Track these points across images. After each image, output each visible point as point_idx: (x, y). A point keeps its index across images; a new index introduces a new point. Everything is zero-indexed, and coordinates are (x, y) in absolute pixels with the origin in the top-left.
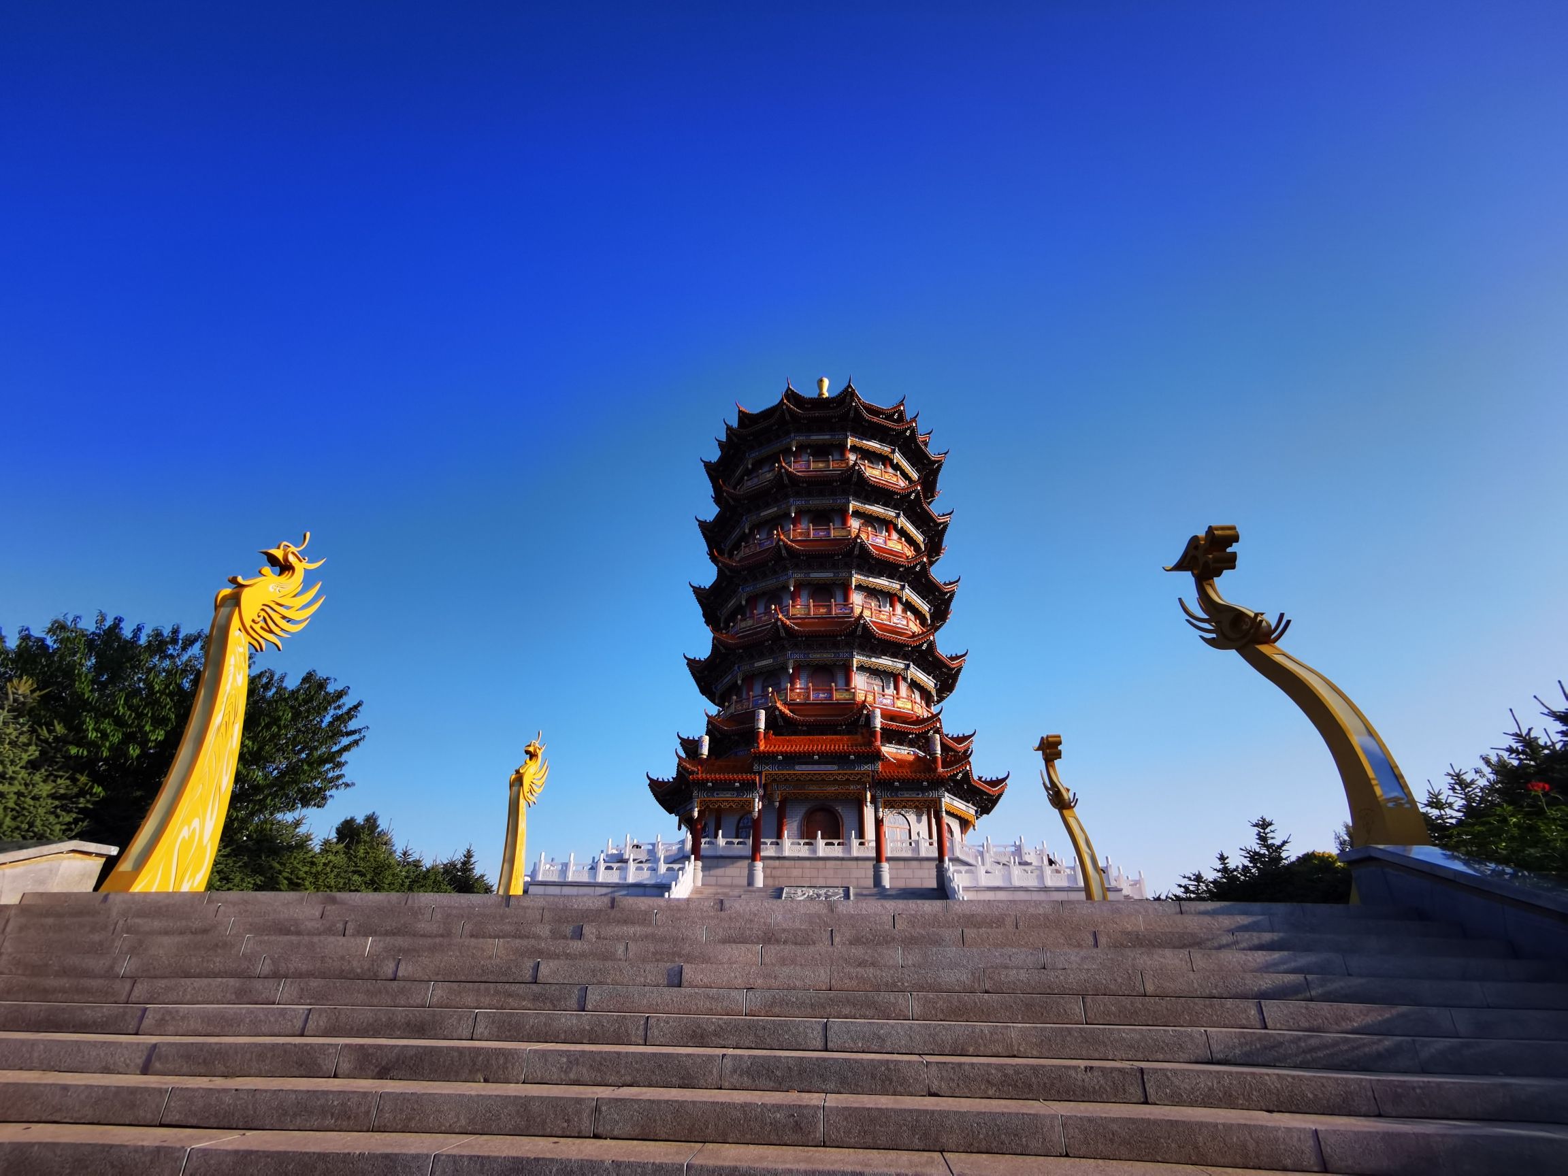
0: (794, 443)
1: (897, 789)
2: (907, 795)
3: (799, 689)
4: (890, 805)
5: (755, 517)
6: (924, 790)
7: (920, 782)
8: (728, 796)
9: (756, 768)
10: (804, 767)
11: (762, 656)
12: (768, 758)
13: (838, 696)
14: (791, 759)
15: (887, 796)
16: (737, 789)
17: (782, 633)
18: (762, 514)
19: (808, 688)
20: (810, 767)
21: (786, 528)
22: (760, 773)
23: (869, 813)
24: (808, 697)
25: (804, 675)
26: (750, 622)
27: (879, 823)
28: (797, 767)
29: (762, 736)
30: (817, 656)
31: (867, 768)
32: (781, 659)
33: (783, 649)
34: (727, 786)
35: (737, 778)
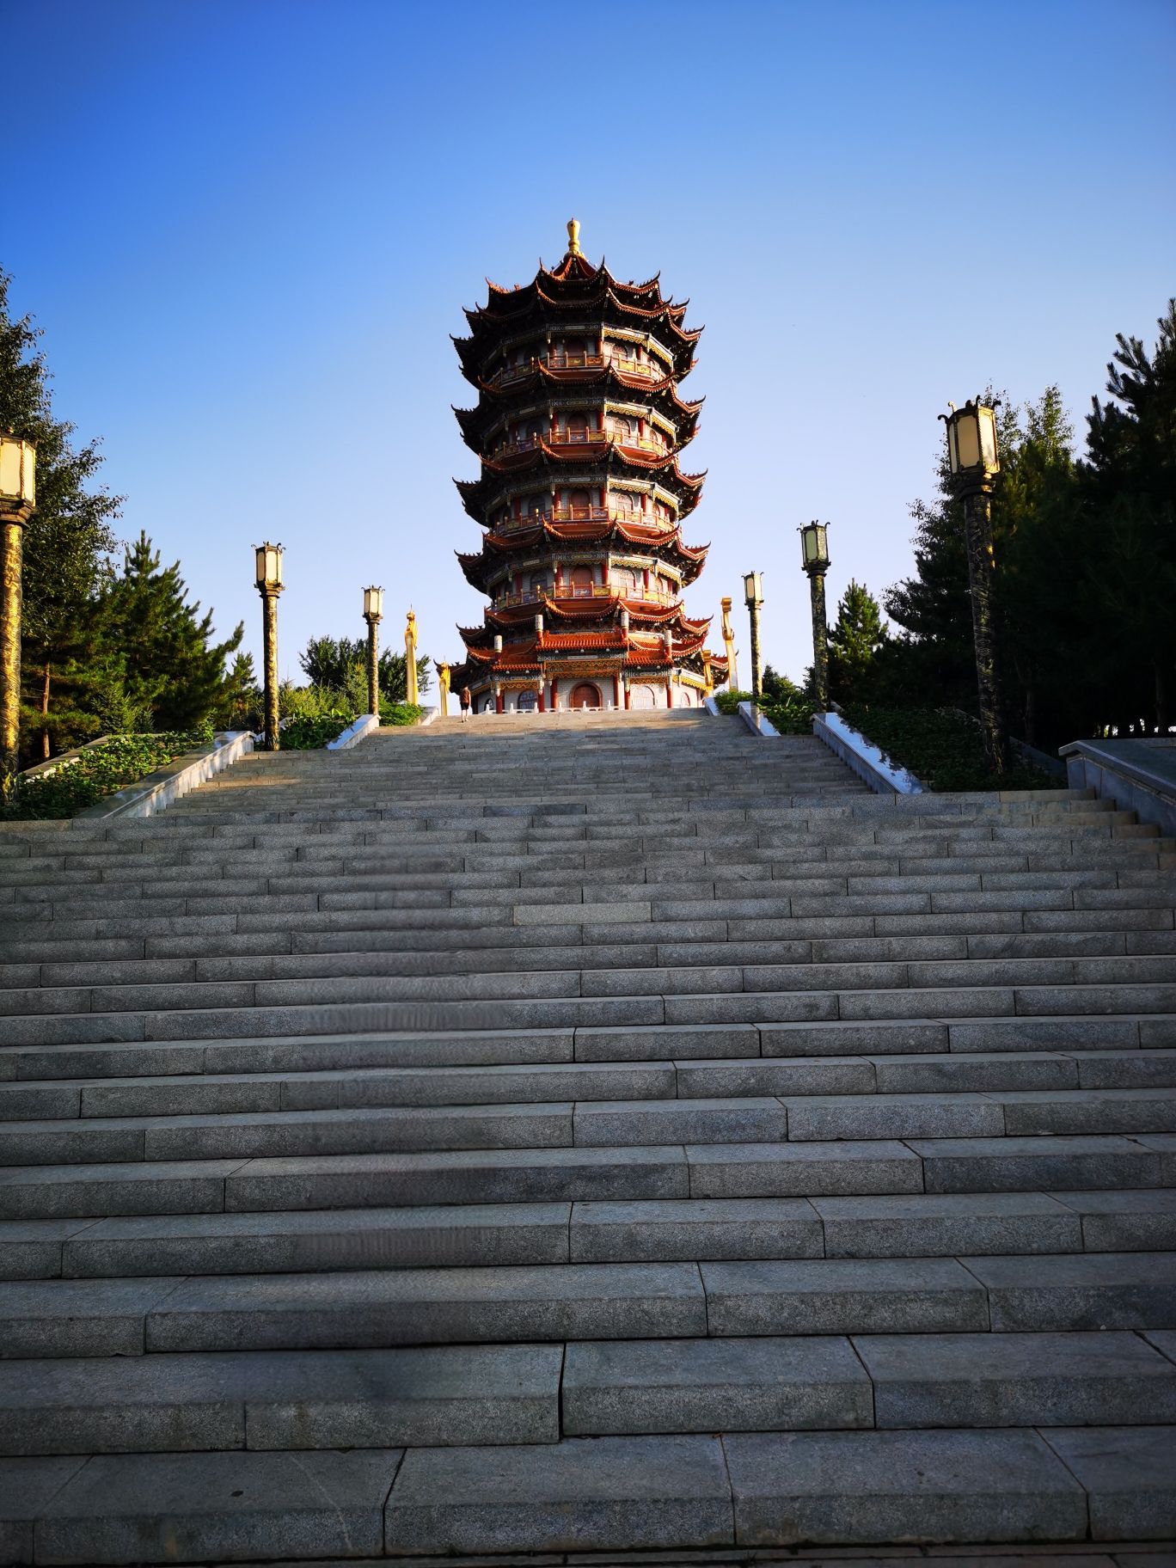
0: (549, 334)
1: (640, 671)
2: (646, 675)
3: (564, 586)
4: (633, 681)
5: (513, 415)
6: (658, 671)
7: (655, 666)
8: (520, 679)
9: (539, 659)
10: (573, 658)
11: (529, 557)
12: (548, 652)
13: (597, 592)
14: (565, 652)
15: (632, 676)
16: (527, 675)
17: (548, 538)
18: (521, 412)
19: (571, 586)
20: (578, 658)
21: (545, 432)
22: (543, 662)
23: (621, 685)
24: (572, 593)
25: (567, 574)
26: (516, 525)
27: (627, 694)
28: (569, 658)
29: (541, 635)
30: (578, 557)
31: (619, 656)
32: (546, 560)
33: (548, 551)
34: (520, 673)
35: (527, 667)
